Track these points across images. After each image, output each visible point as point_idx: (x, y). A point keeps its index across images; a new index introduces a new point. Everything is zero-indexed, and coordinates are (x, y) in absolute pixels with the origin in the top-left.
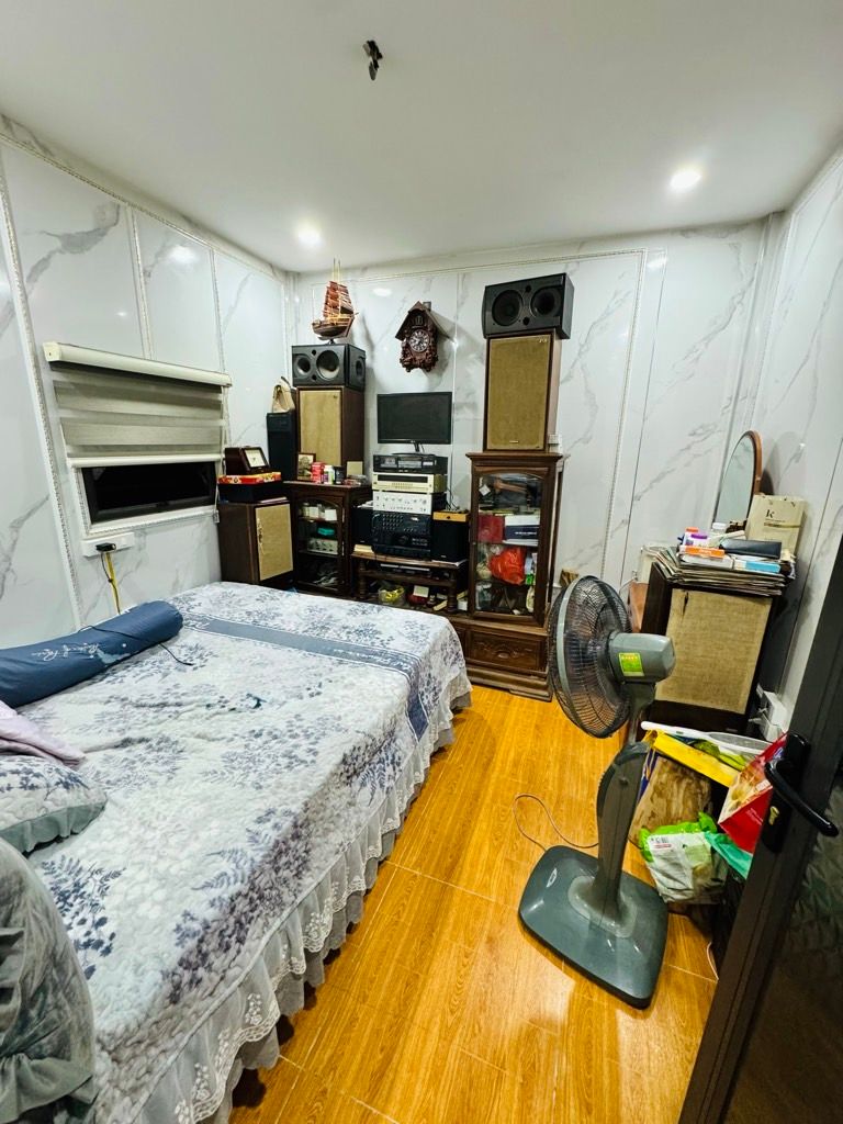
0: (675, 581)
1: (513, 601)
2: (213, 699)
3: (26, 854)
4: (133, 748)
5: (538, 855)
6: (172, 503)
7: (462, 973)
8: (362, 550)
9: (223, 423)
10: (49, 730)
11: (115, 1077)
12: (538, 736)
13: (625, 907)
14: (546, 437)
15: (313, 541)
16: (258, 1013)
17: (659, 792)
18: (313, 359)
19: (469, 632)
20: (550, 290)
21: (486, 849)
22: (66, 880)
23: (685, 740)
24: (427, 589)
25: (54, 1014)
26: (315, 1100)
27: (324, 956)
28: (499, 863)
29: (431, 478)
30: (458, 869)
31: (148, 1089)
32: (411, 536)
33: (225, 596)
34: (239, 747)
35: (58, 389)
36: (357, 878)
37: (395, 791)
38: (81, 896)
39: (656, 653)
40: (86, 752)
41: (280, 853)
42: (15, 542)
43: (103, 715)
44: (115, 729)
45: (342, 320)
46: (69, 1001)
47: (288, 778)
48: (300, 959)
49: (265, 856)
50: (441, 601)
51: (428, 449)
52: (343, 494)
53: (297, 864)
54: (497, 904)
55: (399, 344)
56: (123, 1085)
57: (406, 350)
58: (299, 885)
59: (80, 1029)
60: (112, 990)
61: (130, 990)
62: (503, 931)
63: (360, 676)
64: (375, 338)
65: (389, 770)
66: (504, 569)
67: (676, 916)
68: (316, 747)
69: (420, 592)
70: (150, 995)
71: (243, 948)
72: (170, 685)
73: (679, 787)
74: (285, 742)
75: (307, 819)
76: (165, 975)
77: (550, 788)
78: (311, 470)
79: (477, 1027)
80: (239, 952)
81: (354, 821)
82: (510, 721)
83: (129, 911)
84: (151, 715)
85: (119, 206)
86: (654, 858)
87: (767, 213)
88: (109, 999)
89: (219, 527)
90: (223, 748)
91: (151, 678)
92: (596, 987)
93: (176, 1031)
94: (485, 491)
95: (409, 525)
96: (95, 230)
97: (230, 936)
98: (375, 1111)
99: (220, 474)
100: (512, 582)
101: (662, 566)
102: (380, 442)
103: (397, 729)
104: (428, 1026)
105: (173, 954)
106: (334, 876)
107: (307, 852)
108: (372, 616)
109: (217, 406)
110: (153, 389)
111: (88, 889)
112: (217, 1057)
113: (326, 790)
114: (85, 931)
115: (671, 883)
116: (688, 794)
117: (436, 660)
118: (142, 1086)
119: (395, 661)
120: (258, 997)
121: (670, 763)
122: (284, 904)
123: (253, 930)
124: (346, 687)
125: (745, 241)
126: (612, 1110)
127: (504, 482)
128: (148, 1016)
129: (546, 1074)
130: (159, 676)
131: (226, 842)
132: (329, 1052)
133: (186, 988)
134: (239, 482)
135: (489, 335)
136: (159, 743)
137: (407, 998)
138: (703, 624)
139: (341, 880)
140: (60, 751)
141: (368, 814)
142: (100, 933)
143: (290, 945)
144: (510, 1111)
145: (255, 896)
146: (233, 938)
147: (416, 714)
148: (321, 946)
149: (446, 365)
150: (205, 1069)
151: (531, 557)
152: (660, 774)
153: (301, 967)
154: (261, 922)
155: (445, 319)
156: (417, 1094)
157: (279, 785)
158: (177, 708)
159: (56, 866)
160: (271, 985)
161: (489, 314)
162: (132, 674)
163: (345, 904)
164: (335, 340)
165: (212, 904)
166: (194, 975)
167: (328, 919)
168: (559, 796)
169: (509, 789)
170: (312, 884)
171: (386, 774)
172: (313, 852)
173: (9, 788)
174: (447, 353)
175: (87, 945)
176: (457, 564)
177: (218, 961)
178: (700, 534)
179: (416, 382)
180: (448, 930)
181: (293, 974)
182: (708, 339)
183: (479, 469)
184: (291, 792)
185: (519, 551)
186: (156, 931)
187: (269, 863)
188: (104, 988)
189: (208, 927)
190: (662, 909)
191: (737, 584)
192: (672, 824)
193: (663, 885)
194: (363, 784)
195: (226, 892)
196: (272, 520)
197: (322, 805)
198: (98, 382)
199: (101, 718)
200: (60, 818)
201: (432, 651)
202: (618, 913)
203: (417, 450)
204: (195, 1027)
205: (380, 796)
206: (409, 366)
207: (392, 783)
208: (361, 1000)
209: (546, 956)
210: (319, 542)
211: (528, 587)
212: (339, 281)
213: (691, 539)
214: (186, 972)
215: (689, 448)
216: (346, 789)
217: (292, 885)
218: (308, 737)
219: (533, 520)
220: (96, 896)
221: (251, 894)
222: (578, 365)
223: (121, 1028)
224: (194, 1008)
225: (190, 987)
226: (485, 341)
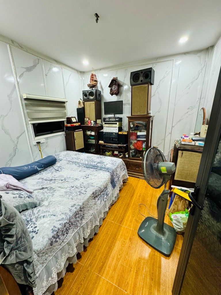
0: (179, 149)
1: (140, 155)
2: (63, 179)
3: (20, 212)
4: (44, 190)
5: (144, 219)
6: (54, 131)
7: (123, 246)
8: (101, 142)
9: (66, 111)
10: (26, 186)
11: (38, 260)
12: (146, 190)
13: (165, 232)
14: (147, 111)
15: (89, 140)
16: (72, 250)
17: (175, 204)
18: (88, 94)
19: (128, 163)
20: (147, 72)
21: (131, 217)
22: (28, 218)
23: (182, 190)
24: (118, 152)
25: (23, 243)
26: (86, 272)
27: (88, 240)
28: (134, 220)
29: (118, 123)
30: (123, 221)
31: (46, 263)
32: (113, 138)
33: (67, 154)
34: (68, 190)
35: (26, 105)
36: (97, 222)
37: (107, 202)
38: (32, 221)
39: (170, 167)
40: (34, 190)
41: (77, 214)
42: (18, 142)
43: (38, 182)
44: (40, 185)
45: (94, 83)
46: (27, 241)
47: (79, 197)
48: (82, 239)
49: (73, 215)
50: (121, 155)
51: (117, 116)
52: (96, 128)
53: (81, 217)
54: (132, 230)
55: (109, 88)
56: (40, 262)
57: (111, 90)
58: (82, 222)
59: (29, 247)
60: (38, 241)
61: (41, 242)
62: (134, 237)
63: (98, 173)
64: (103, 87)
65: (105, 196)
66: (137, 146)
67: (179, 235)
68: (86, 190)
69: (116, 153)
70: (46, 243)
71: (68, 235)
72: (53, 175)
73: (180, 202)
74: (79, 189)
75: (83, 207)
76: (49, 239)
77: (148, 202)
78: (88, 122)
79: (125, 259)
80: (67, 236)
81: (96, 208)
82: (139, 185)
83: (42, 225)
84: (49, 182)
85: (39, 59)
86: (173, 220)
87: (208, 47)
88: (37, 243)
89: (66, 137)
90: (64, 190)
91: (49, 174)
92: (156, 251)
93: (52, 252)
94: (132, 126)
95: (113, 135)
96: (34, 66)
97: (64, 232)
98: (100, 276)
99: (65, 124)
100: (139, 150)
101: (176, 145)
102: (105, 114)
103: (108, 187)
104: (114, 258)
105: (51, 235)
106: (91, 221)
107: (84, 214)
108: (103, 159)
109: (64, 107)
110: (48, 104)
111: (33, 220)
112: (62, 259)
113: (88, 200)
114: (32, 229)
115: (178, 227)
116: (183, 204)
117: (119, 170)
118: (45, 262)
119: (108, 170)
120: (71, 247)
121: (178, 196)
122: (78, 226)
123: (70, 231)
124: (95, 176)
125: (202, 55)
126: (158, 280)
127: (137, 123)
128: (45, 248)
129: (142, 271)
130: (51, 173)
131: (64, 211)
132: (90, 262)
133: (54, 243)
134: (70, 126)
135: (132, 85)
136: (50, 189)
137: (109, 251)
138: (187, 160)
139: (92, 222)
140: (28, 190)
141: (100, 207)
142: (35, 230)
143: (79, 236)
144: (132, 278)
145: (71, 224)
146: (65, 233)
147: (113, 183)
148: (87, 237)
149: (122, 94)
150: (59, 261)
151: (145, 143)
152: (176, 199)
153: (82, 241)
154: (72, 230)
155: (121, 81)
156: (110, 273)
157: (77, 199)
158: (55, 181)
159: (27, 215)
160: (75, 245)
161: (132, 79)
162: (45, 173)
163: (94, 228)
164: (93, 89)
165: (60, 225)
166: (56, 240)
167: (89, 231)
168: (150, 205)
169: (137, 202)
170: (85, 222)
171: (105, 197)
172: (85, 215)
173: (16, 197)
174: (122, 90)
175: (32, 232)
176: (125, 145)
177: (62, 237)
178: (187, 136)
179: (114, 98)
180: (120, 236)
181: (80, 243)
182: (192, 83)
183: (130, 120)
184: (80, 201)
185: (141, 142)
186: (47, 230)
187: (74, 216)
188: (36, 240)
189: (59, 230)
190: (175, 233)
191: (196, 149)
192: (179, 212)
193: (175, 227)
194: (98, 200)
195: (63, 222)
196: (78, 135)
197: (87, 204)
198: (36, 103)
199: (37, 183)
200: (27, 204)
201: (117, 167)
202: (163, 233)
203: (115, 116)
204: (57, 252)
205: (103, 202)
206: (112, 94)
207: (106, 200)
208: (98, 251)
209: (144, 243)
210: (91, 140)
211: (144, 151)
212: (94, 73)
213: (184, 137)
214: (54, 239)
215: (187, 112)
216: (94, 200)
217: (80, 222)
218: (85, 188)
219: (144, 133)
220: (35, 222)
221: (69, 223)
222: (156, 92)
223: (39, 250)
224: (56, 247)
225: (55, 243)
226: (131, 87)
